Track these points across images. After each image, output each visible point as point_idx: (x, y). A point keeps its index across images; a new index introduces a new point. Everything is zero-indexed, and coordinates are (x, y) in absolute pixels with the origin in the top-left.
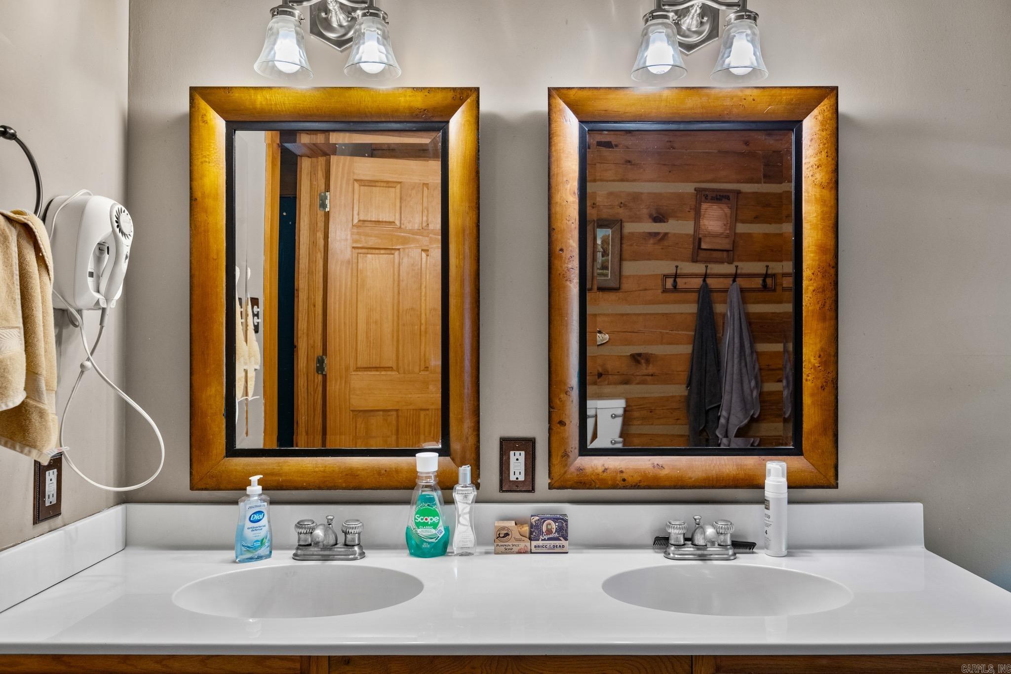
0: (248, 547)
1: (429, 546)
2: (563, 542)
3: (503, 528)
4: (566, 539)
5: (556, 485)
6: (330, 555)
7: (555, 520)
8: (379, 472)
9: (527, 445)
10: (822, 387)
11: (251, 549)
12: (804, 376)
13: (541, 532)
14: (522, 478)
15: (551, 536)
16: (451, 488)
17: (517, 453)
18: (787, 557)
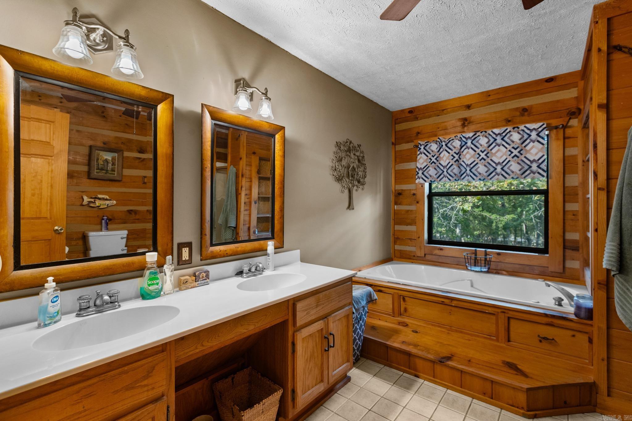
0: (51, 317)
1: (155, 293)
2: (208, 280)
3: (185, 279)
4: (209, 279)
5: (204, 259)
6: (103, 310)
7: (205, 272)
8: (123, 265)
9: (189, 245)
11: (52, 318)
12: (275, 215)
13: (200, 278)
14: (187, 258)
15: (203, 279)
16: (163, 266)
17: (185, 248)
18: (274, 270)
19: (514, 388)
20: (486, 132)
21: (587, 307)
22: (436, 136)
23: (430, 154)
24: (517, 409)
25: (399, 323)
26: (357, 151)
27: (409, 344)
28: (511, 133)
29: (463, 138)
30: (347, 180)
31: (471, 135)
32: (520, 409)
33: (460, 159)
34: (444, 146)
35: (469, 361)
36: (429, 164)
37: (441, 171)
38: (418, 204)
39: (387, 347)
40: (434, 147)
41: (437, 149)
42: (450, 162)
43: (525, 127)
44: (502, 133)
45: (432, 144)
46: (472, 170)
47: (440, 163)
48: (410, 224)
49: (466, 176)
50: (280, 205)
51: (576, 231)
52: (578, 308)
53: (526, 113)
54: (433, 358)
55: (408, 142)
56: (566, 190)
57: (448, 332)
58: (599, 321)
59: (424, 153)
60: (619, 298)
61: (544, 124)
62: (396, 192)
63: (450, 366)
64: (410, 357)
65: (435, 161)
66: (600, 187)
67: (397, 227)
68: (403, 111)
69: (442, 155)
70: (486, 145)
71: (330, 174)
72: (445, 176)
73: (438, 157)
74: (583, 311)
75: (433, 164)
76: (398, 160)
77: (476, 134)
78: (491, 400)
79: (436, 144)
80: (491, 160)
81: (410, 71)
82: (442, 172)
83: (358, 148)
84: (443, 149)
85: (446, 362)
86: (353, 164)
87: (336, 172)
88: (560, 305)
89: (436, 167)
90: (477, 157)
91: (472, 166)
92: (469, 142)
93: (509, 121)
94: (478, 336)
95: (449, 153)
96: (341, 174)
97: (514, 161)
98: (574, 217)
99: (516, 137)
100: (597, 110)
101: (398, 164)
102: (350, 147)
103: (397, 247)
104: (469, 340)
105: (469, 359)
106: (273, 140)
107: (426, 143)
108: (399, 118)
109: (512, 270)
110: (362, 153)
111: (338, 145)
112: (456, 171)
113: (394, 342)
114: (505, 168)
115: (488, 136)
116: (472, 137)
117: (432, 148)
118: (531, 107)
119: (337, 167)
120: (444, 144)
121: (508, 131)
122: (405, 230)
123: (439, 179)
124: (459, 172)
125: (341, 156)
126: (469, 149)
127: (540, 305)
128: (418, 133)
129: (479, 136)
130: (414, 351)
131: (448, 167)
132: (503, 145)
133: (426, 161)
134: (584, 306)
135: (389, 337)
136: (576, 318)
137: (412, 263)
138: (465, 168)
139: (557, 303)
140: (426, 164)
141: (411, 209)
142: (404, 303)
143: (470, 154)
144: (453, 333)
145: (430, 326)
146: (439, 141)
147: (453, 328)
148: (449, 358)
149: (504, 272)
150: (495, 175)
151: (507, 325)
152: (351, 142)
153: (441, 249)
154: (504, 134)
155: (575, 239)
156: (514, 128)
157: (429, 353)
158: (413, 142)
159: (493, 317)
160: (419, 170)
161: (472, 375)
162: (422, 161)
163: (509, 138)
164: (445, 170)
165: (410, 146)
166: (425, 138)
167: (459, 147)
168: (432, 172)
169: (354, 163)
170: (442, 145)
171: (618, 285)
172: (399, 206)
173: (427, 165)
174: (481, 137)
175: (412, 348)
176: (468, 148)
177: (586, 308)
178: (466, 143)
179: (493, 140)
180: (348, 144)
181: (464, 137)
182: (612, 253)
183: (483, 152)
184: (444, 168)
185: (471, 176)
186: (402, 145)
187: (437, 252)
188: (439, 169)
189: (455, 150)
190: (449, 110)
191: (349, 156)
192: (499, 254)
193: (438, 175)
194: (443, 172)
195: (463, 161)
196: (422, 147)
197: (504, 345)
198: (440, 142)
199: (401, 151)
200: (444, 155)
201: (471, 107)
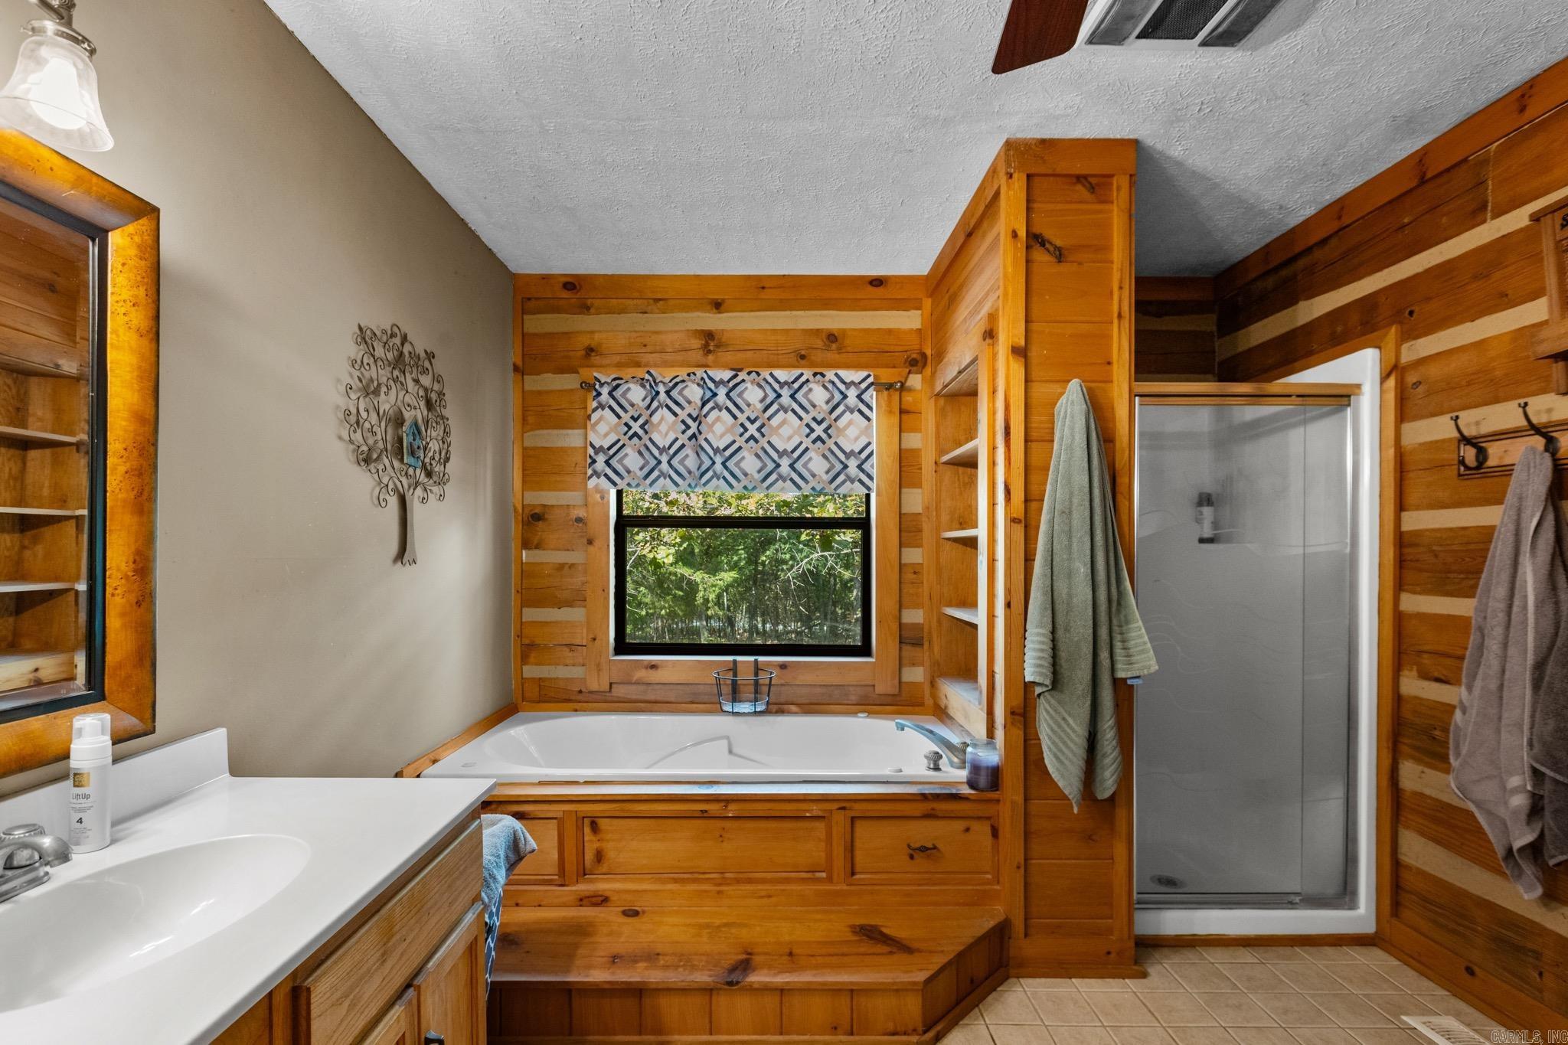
10: (137, 603)
12: (109, 591)
18: (114, 841)
19: (897, 990)
20: (758, 374)
21: (990, 765)
22: (638, 365)
23: (626, 411)
24: (904, 1038)
25: (581, 900)
26: (425, 371)
27: (633, 959)
28: (811, 385)
29: (707, 380)
30: (396, 464)
31: (726, 375)
32: (908, 1035)
33: (700, 433)
34: (663, 396)
35: (791, 954)
36: (624, 440)
37: (652, 459)
38: (591, 548)
39: (568, 990)
40: (636, 394)
41: (643, 400)
42: (677, 439)
43: (836, 375)
44: (793, 382)
45: (631, 385)
46: (727, 464)
47: (650, 439)
48: (569, 604)
49: (712, 477)
50: (133, 548)
51: (917, 606)
52: (976, 769)
53: (834, 346)
54: (709, 979)
55: (561, 371)
56: (903, 520)
57: (719, 888)
58: (1012, 790)
59: (610, 408)
60: (1050, 738)
61: (869, 376)
62: (527, 511)
63: (756, 986)
64: (641, 997)
65: (640, 432)
66: (1015, 515)
67: (531, 614)
68: (545, 278)
69: (655, 418)
70: (760, 406)
71: (340, 438)
72: (662, 474)
73: (646, 422)
74: (983, 773)
75: (635, 439)
76: (531, 419)
77: (736, 376)
78: (851, 1038)
79: (643, 386)
80: (769, 442)
81: (609, 159)
82: (655, 462)
83: (427, 364)
84: (659, 402)
85: (744, 977)
86: (413, 412)
87: (359, 432)
88: (937, 768)
89: (643, 450)
90: (739, 433)
91: (728, 453)
92: (722, 392)
93: (803, 357)
94: (787, 881)
95: (675, 415)
96: (376, 442)
97: (814, 450)
98: (915, 576)
99: (819, 395)
100: (1011, 358)
101: (532, 430)
102: (401, 354)
103: (530, 671)
104: (770, 896)
105: (788, 951)
106: (93, 250)
107: (615, 379)
108: (537, 299)
109: (807, 701)
110: (439, 382)
111: (364, 336)
112: (691, 462)
113: (589, 967)
114: (798, 466)
115: (763, 383)
116: (728, 382)
117: (629, 396)
118: (844, 331)
119: (364, 415)
120: (661, 389)
121: (803, 379)
122: (553, 619)
123: (648, 481)
124: (697, 467)
125: (375, 376)
126: (720, 410)
127: (905, 777)
128: (590, 351)
129: (743, 381)
130: (653, 976)
131: (672, 451)
132: (793, 411)
133: (614, 429)
134: (984, 764)
135: (567, 958)
136: (973, 792)
137: (576, 710)
138: (711, 458)
139: (932, 766)
140: (616, 438)
141: (571, 561)
142: (593, 838)
143: (724, 423)
144: (731, 888)
145: (670, 886)
146: (648, 380)
147: (727, 875)
148: (745, 965)
149: (793, 708)
150: (776, 480)
151: (848, 837)
152: (404, 339)
153: (653, 666)
154: (796, 385)
155: (917, 622)
156: (815, 375)
157: (694, 968)
158: (578, 373)
159: (820, 826)
160: (596, 453)
161: (807, 990)
162: (604, 428)
163: (806, 395)
164: (664, 459)
165: (568, 382)
166: (608, 365)
167: (699, 404)
168: (632, 459)
169: (415, 408)
170: (658, 393)
171: (1048, 712)
172: (537, 552)
173: (619, 440)
174: (748, 385)
175: (646, 968)
176: (717, 407)
177: (988, 768)
178: (715, 395)
179: (775, 395)
180: (397, 341)
181: (711, 379)
182: (1042, 650)
183: (753, 422)
184: (661, 454)
185: (724, 478)
186: (545, 375)
187: (641, 674)
188: (648, 453)
189: (689, 409)
190: (672, 302)
191: (401, 383)
192: (783, 666)
193: (646, 470)
194: (659, 462)
195: (706, 440)
196: (605, 391)
197: (845, 887)
198: (653, 384)
199: (540, 393)
200: (662, 419)
201: (722, 308)
